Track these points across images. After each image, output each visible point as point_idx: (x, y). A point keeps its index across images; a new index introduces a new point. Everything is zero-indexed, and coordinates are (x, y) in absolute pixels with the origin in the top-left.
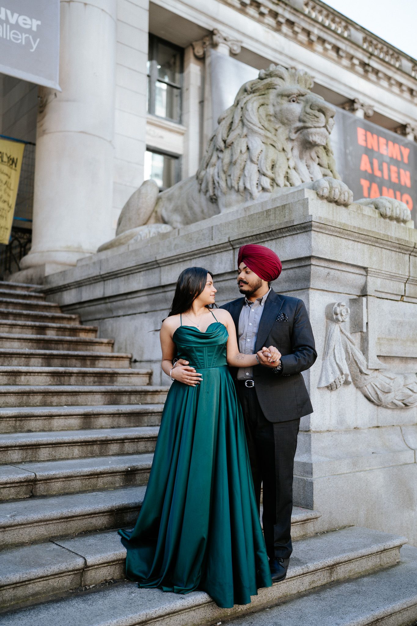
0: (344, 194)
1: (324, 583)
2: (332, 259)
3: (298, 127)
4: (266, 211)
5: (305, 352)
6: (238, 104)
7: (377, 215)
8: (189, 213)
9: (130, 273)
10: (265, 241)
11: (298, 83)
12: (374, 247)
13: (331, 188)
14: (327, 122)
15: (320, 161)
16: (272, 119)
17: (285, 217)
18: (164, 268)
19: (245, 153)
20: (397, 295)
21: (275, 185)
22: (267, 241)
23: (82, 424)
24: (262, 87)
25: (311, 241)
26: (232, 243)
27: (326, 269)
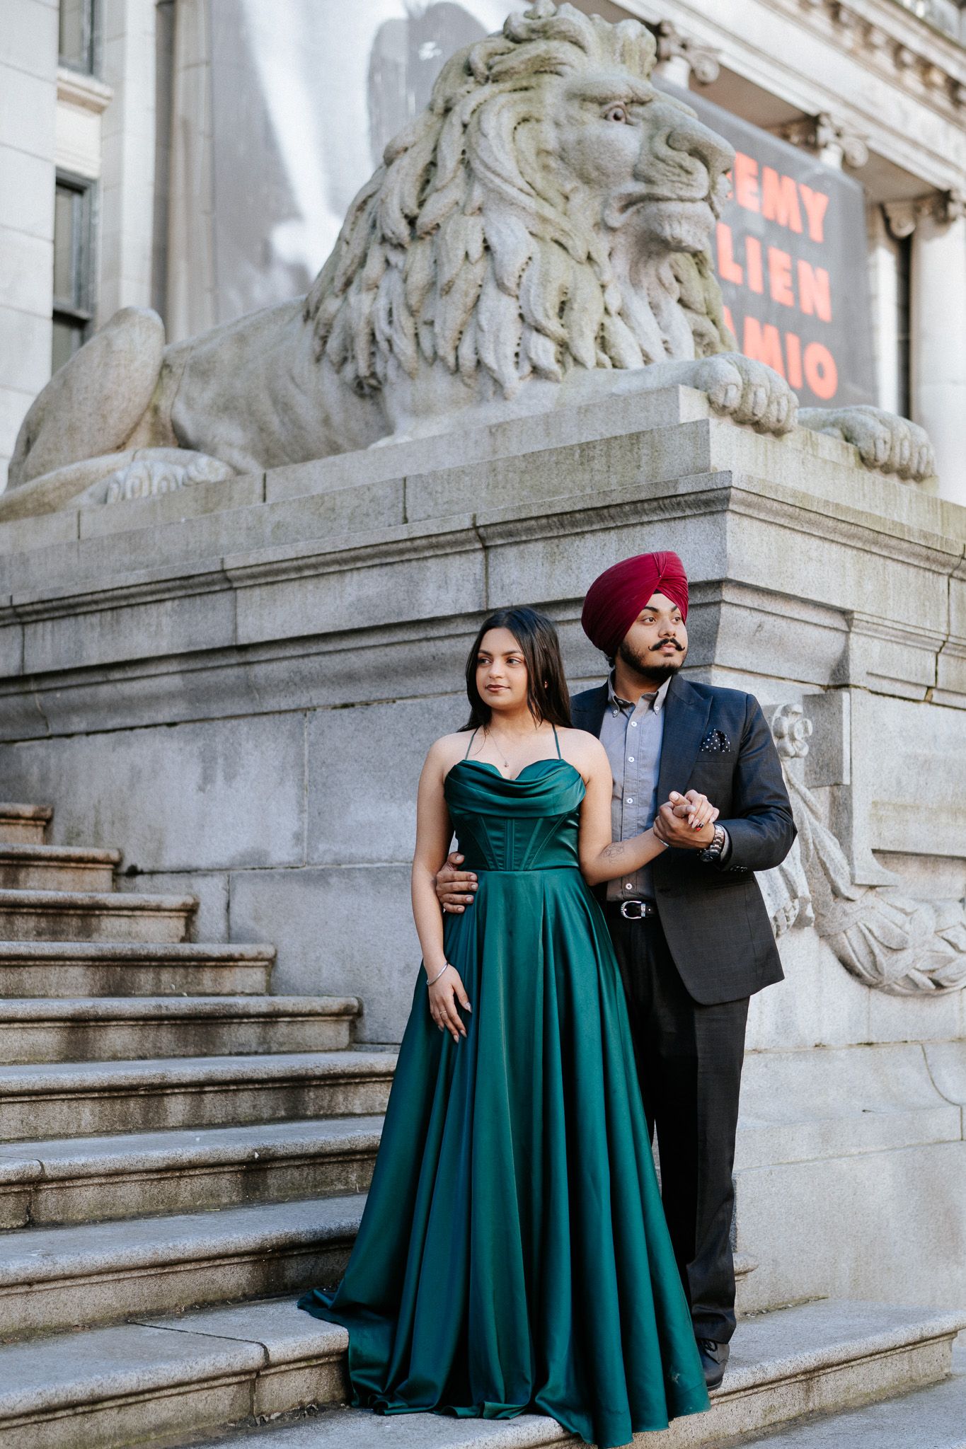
0: (779, 404)
1: (793, 1414)
2: (773, 586)
3: (630, 195)
4: (580, 445)
6: (447, 110)
7: (853, 459)
8: (274, 422)
9: (124, 603)
10: (587, 532)
11: (624, 62)
12: (868, 556)
13: (747, 385)
14: (713, 187)
15: (683, 291)
16: (553, 163)
17: (639, 467)
18: (248, 592)
19: (477, 262)
20: (916, 685)
21: (569, 360)
22: (592, 532)
23: (64, 1045)
24: (523, 67)
25: (723, 537)
26: (481, 531)
27: (755, 614)
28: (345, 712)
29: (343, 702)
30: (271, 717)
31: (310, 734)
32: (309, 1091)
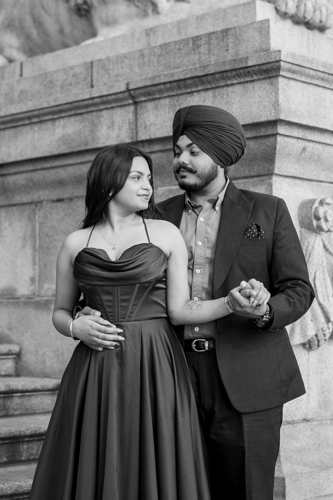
0: (321, 11)
2: (311, 124)
4: (193, 38)
5: (298, 289)
8: (34, 33)
10: (195, 92)
17: (227, 50)
22: (198, 91)
25: (277, 93)
26: (132, 92)
27: (300, 141)
28: (59, 204)
29: (58, 198)
30: (18, 207)
31: (39, 218)
32: (23, 444)
